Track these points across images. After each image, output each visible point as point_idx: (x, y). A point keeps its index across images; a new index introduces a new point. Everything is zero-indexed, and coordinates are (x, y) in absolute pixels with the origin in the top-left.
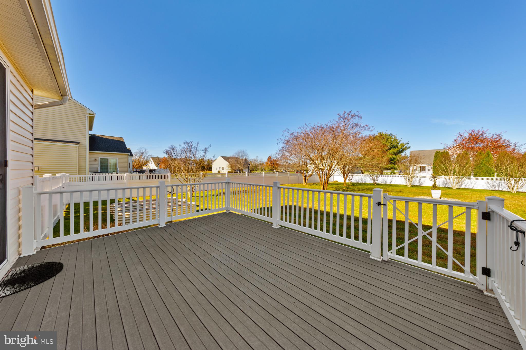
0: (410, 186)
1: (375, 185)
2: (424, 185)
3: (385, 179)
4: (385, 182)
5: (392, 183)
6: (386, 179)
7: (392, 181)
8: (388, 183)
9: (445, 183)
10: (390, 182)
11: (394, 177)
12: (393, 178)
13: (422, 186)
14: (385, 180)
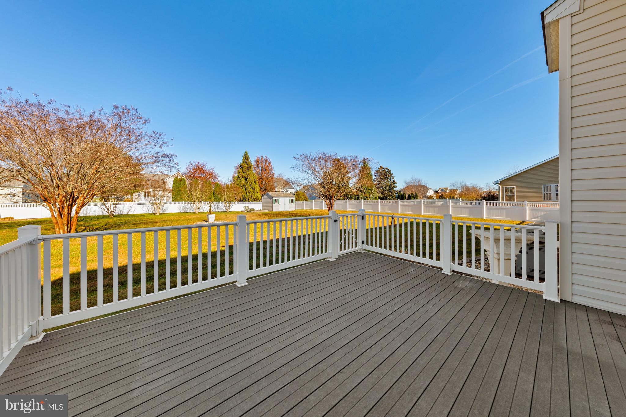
0: (158, 214)
1: (112, 217)
2: (167, 212)
3: (120, 208)
4: (121, 212)
5: (130, 213)
6: (122, 208)
7: (131, 211)
8: (124, 213)
9: (185, 208)
10: (127, 211)
11: (134, 204)
12: (132, 206)
13: (166, 213)
14: (120, 210)
